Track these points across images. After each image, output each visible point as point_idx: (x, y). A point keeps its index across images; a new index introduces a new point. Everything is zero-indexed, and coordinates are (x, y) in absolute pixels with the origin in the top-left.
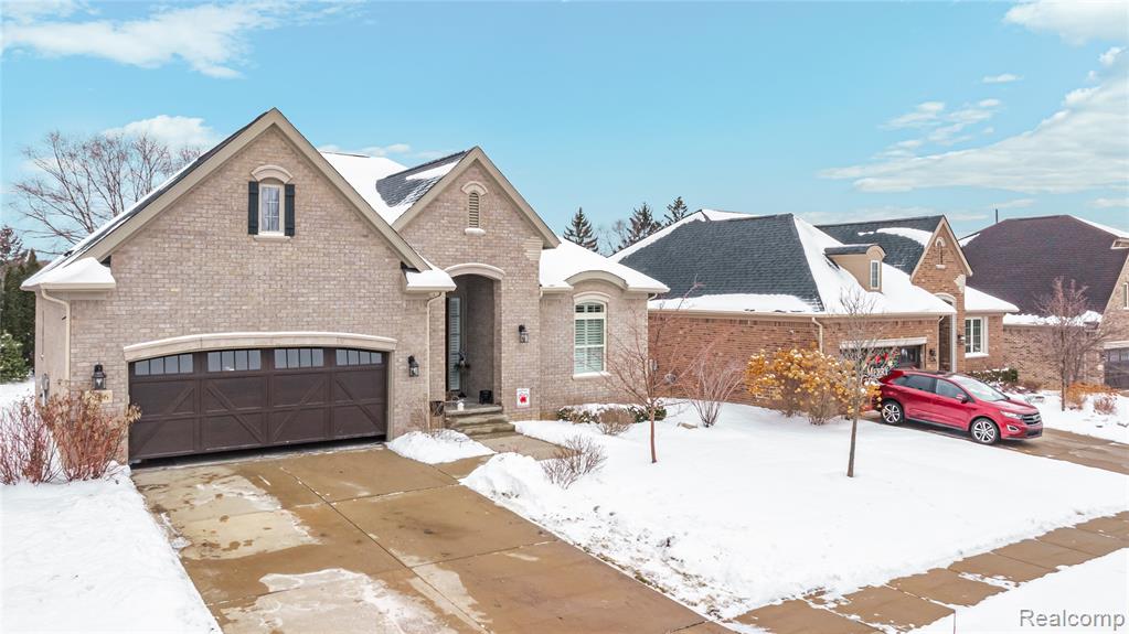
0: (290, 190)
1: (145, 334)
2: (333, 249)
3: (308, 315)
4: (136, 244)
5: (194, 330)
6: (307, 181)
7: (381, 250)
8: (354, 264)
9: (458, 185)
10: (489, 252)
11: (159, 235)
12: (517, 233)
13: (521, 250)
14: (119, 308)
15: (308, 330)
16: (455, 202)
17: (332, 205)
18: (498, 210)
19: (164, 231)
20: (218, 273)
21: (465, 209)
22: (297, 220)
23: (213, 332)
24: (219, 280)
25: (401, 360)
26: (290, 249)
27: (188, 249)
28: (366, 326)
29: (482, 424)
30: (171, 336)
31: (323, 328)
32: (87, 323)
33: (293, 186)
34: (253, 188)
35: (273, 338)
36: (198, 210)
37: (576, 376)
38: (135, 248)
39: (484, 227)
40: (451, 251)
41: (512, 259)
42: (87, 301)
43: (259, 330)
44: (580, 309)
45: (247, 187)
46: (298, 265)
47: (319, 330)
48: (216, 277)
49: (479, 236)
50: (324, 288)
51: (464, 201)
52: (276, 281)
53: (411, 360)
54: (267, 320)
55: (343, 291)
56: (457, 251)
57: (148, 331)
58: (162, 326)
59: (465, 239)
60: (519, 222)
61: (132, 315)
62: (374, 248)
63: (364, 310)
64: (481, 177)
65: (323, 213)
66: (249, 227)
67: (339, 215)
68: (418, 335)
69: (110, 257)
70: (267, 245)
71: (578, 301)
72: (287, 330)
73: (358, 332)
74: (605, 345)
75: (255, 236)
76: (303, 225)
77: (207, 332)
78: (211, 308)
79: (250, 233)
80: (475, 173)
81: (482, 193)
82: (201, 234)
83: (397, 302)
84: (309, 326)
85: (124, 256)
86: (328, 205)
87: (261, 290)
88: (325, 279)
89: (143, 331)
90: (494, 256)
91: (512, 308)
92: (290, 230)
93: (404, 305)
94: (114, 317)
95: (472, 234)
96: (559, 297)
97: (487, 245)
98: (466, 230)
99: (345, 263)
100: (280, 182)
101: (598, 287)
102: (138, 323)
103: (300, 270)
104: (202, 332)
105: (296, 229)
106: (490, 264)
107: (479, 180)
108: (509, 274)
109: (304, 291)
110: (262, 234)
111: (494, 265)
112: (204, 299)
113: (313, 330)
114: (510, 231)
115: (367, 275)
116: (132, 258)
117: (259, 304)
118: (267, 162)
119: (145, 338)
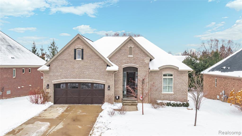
0: (82, 50)
1: (56, 79)
2: (91, 62)
3: (86, 76)
4: (54, 62)
5: (64, 78)
6: (86, 48)
7: (102, 62)
8: (96, 65)
9: (126, 45)
10: (134, 61)
11: (58, 60)
12: (142, 56)
13: (143, 60)
14: (51, 74)
15: (86, 79)
16: (126, 49)
17: (91, 52)
18: (137, 51)
19: (59, 60)
20: (68, 67)
21: (128, 51)
22: (84, 56)
23: (68, 79)
24: (69, 69)
25: (107, 86)
26: (83, 62)
27: (63, 63)
28: (99, 79)
29: (130, 102)
30: (60, 79)
31: (89, 79)
32: (46, 77)
33: (83, 49)
34: (75, 50)
35: (79, 80)
36: (65, 55)
37: (162, 93)
38: (54, 63)
39: (133, 55)
40: (124, 61)
41: (141, 63)
42: (46, 73)
43: (76, 79)
44: (164, 75)
45: (74, 50)
46: (84, 65)
47: (88, 79)
48: (68, 68)
49: (132, 57)
50: (90, 70)
51: (128, 49)
52: (80, 69)
53: (109, 86)
54: (78, 77)
55: (94, 71)
56: (126, 61)
57: (56, 78)
58: (59, 77)
59: (128, 58)
60: (143, 53)
61: (54, 75)
62: (101, 61)
63: (98, 75)
64: (132, 43)
65: (89, 54)
66: (74, 58)
67: (93, 55)
68: (111, 81)
69: (50, 65)
70: (78, 61)
71: (164, 73)
72: (82, 79)
73: (97, 80)
74: (173, 85)
75: (75, 60)
76: (85, 57)
77: (66, 79)
78: (67, 74)
79: (74, 59)
80: (131, 42)
81: (132, 47)
82: (65, 60)
83: (106, 73)
84: (86, 78)
85: (52, 65)
86: (90, 53)
87: (77, 71)
88: (90, 68)
89: (55, 78)
90: (136, 62)
91: (141, 75)
92: (82, 58)
93: (108, 74)
94: (51, 76)
95: (130, 57)
96: (158, 72)
97: (134, 59)
98: (128, 56)
99: (94, 65)
100: (80, 48)
101: (170, 69)
102: (54, 77)
103: (85, 67)
104: (65, 79)
105: (84, 58)
106: (135, 64)
107: (132, 44)
108: (140, 66)
109: (85, 71)
110: (77, 59)
111: (136, 64)
112: (66, 72)
113: (87, 79)
114: (141, 56)
115: (99, 67)
116: (53, 65)
117: (76, 73)
118: (78, 45)
119: (56, 80)
